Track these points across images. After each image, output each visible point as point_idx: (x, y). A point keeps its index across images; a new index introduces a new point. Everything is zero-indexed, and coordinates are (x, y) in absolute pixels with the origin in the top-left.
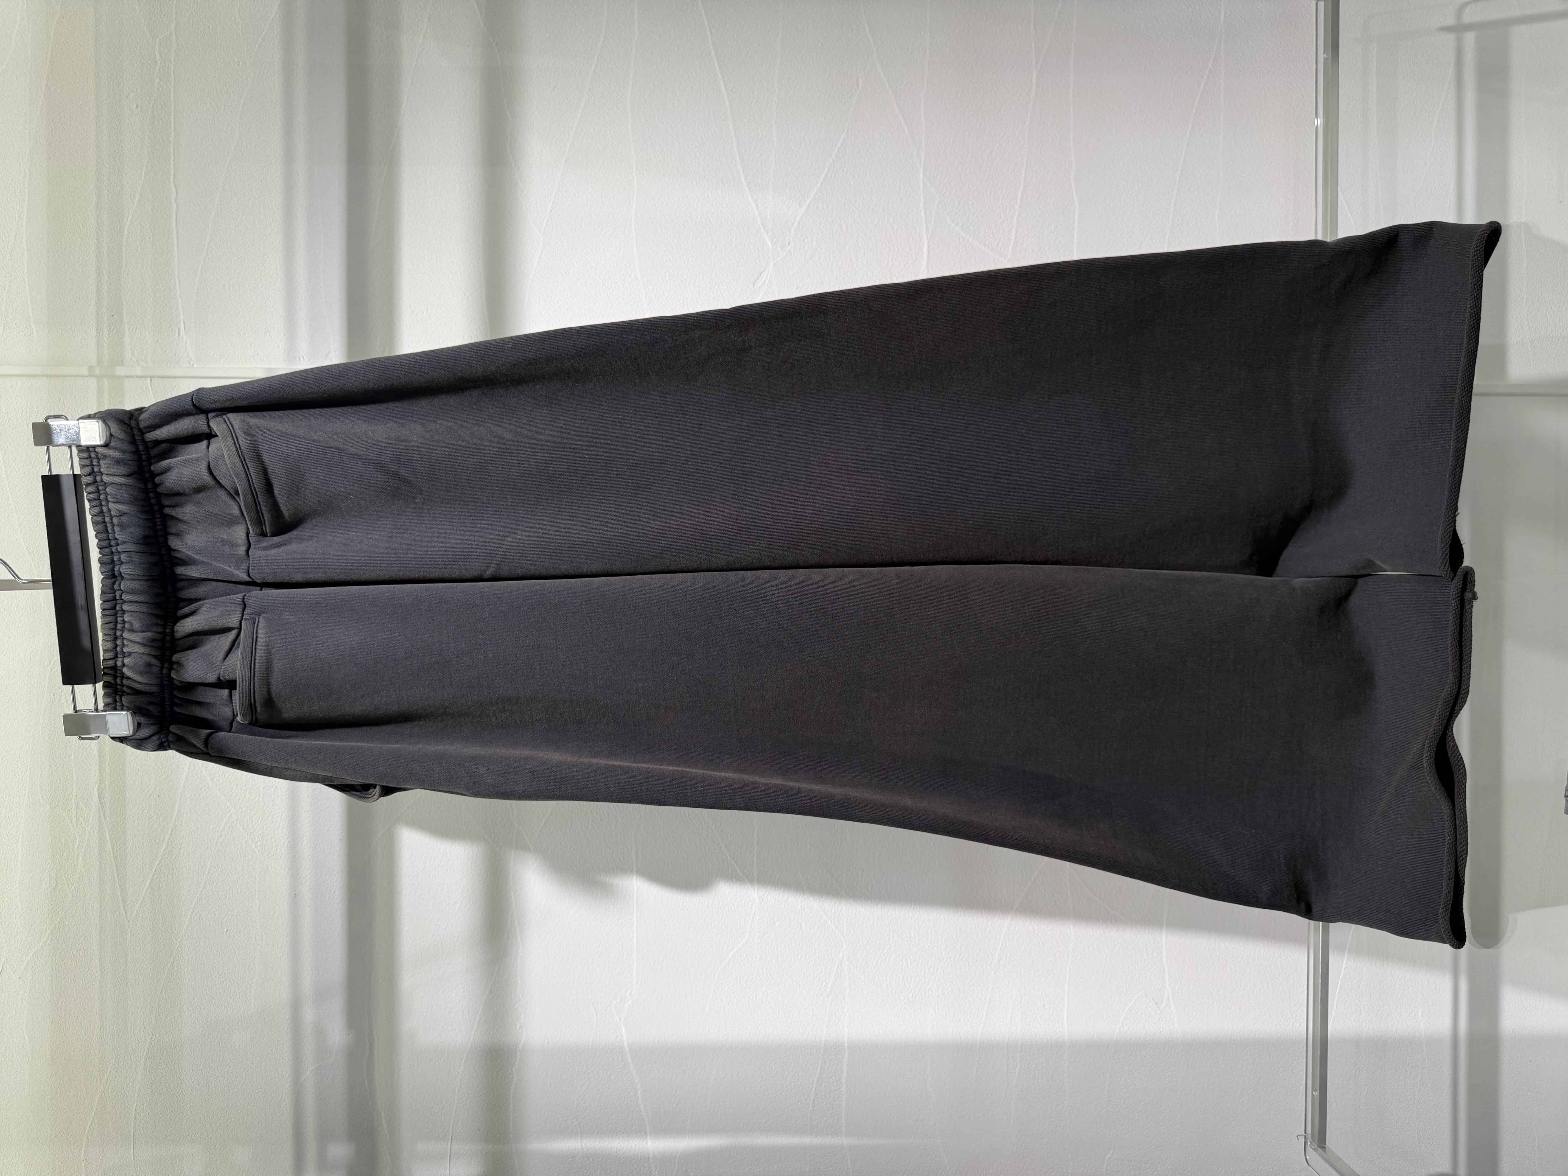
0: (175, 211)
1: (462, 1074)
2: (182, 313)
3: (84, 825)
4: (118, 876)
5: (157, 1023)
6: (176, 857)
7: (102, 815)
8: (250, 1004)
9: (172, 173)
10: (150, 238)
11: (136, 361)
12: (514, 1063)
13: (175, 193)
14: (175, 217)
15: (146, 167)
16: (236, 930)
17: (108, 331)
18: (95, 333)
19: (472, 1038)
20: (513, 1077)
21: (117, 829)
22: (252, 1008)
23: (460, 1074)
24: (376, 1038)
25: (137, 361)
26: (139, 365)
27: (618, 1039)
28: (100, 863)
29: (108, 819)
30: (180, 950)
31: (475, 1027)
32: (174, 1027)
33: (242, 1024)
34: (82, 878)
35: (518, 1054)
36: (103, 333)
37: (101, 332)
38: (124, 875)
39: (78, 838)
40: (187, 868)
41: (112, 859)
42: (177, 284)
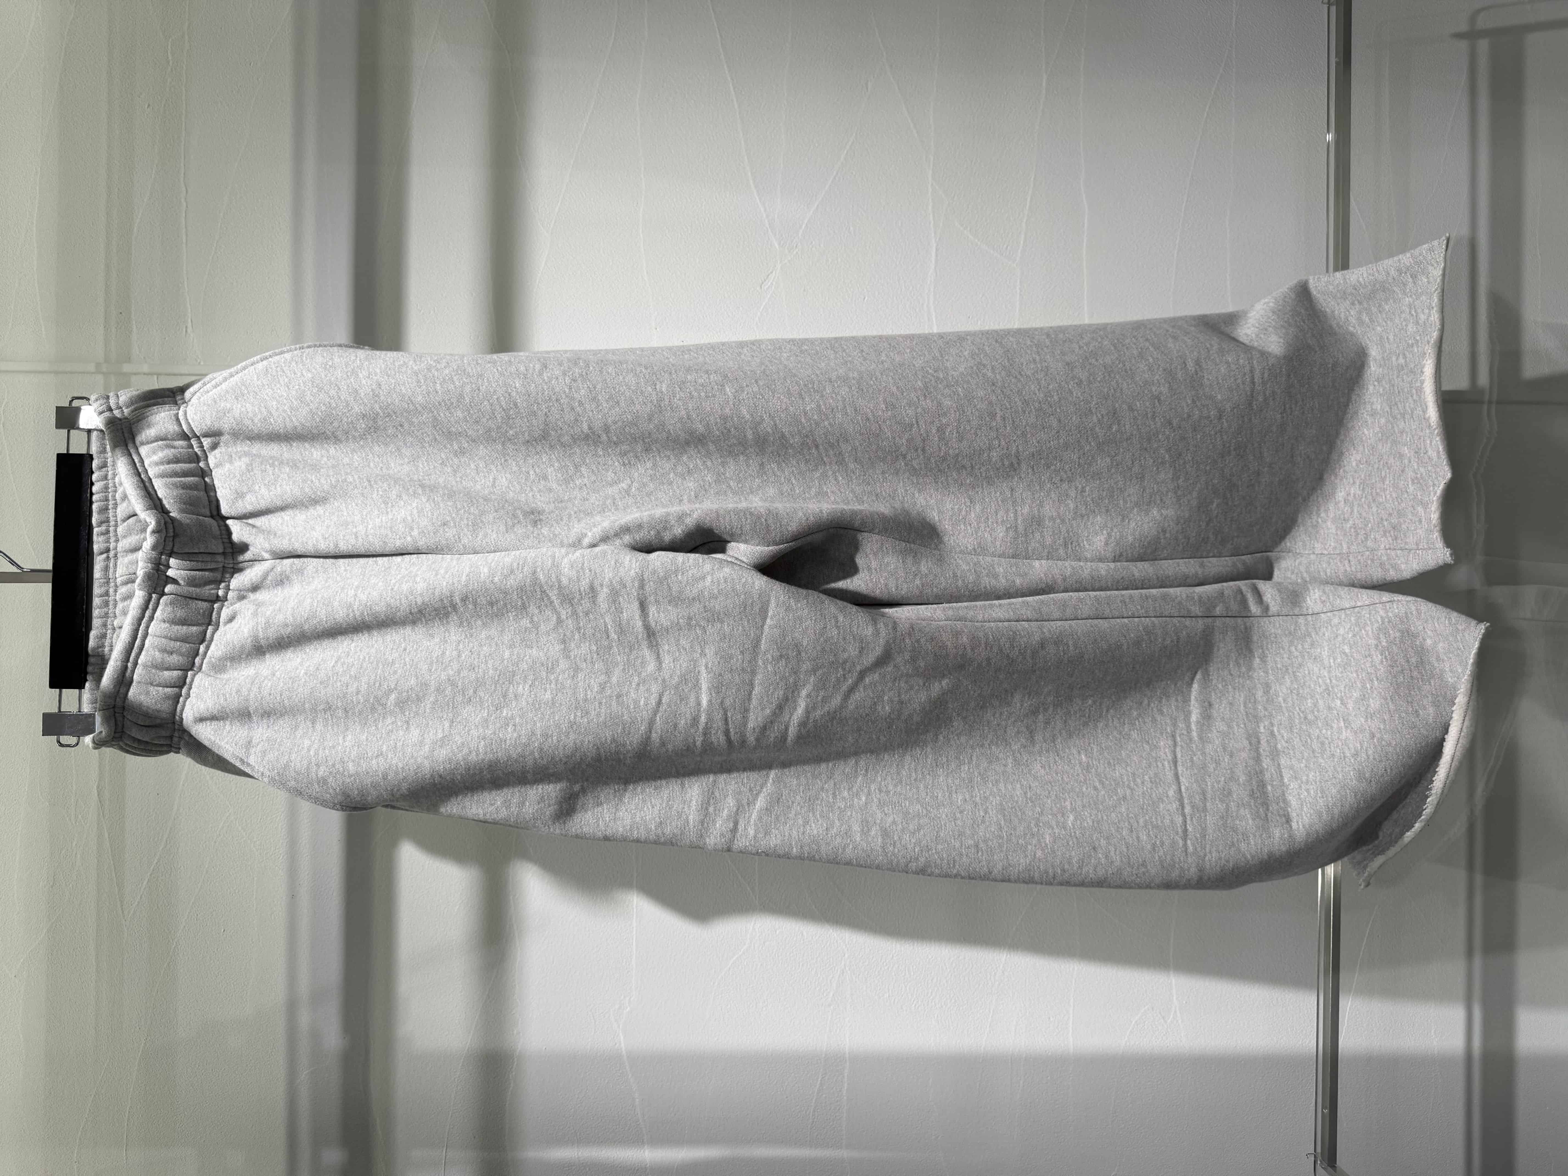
0: (184, 210)
1: (458, 1080)
2: (189, 311)
3: (83, 823)
4: (116, 876)
5: (152, 1023)
6: (174, 856)
7: (101, 813)
8: (246, 1006)
9: (183, 171)
10: (159, 237)
11: (142, 358)
12: (511, 1070)
13: (185, 192)
14: (184, 216)
15: (157, 166)
16: (232, 931)
17: (116, 328)
18: (103, 330)
19: (468, 1043)
20: (510, 1083)
21: (116, 827)
22: (248, 1010)
24: (372, 1042)
26: (145, 362)
27: (616, 1045)
28: (98, 861)
29: (107, 817)
30: (176, 949)
31: (472, 1032)
32: (169, 1028)
33: (237, 1026)
34: (80, 876)
35: (515, 1059)
36: (111, 331)
37: (109, 329)
38: (122, 873)
39: (76, 835)
40: (185, 867)
41: (110, 857)
42: (186, 282)
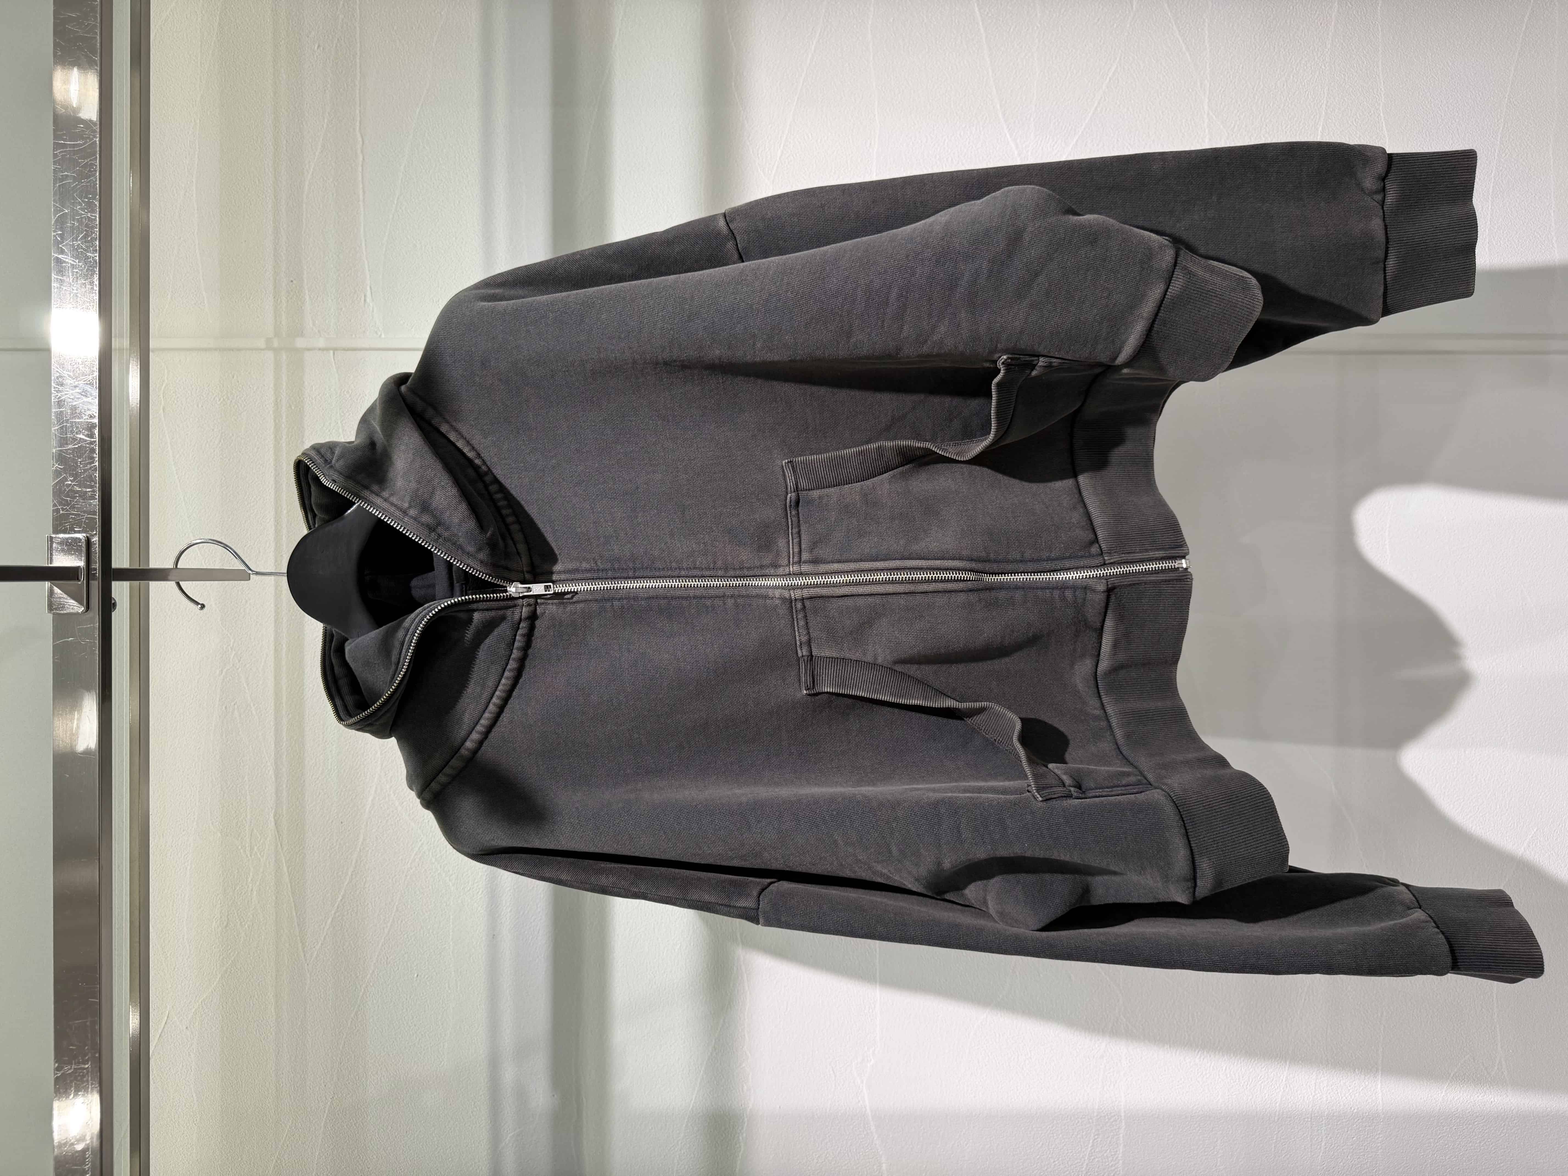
0: (361, 163)
1: (681, 1143)
2: (368, 277)
3: (259, 856)
4: (296, 914)
5: (338, 1079)
6: (360, 893)
7: (279, 844)
8: (443, 1060)
9: (358, 119)
10: (333, 194)
11: (317, 331)
12: (741, 1131)
13: (361, 143)
14: (360, 169)
15: (329, 113)
16: (426, 976)
17: (287, 298)
18: (273, 300)
19: (692, 1102)
20: (740, 1147)
21: (296, 860)
22: (445, 1064)
23: (680, 1142)
24: (584, 1099)
25: (319, 331)
26: (320, 336)
27: (860, 1105)
28: (276, 898)
29: (285, 849)
30: (364, 996)
31: (697, 1089)
32: (358, 1085)
33: (434, 1083)
34: (257, 915)
35: (746, 1119)
36: (281, 301)
37: (279, 300)
38: (303, 912)
39: (252, 869)
40: (373, 904)
41: (290, 894)
42: (363, 245)
